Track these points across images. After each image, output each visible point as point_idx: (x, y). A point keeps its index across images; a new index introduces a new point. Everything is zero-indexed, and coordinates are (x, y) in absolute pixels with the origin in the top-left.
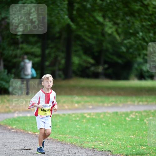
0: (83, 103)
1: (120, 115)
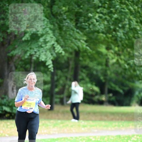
0: (88, 127)
1: (122, 139)
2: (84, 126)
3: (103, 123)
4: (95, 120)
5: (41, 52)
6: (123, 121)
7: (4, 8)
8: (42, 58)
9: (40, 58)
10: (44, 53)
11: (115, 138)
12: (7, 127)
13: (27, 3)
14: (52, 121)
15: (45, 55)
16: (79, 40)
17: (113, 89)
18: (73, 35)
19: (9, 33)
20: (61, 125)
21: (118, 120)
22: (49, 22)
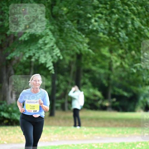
0: (91, 134)
1: (126, 146)
2: (86, 133)
3: (106, 130)
4: (98, 126)
5: (40, 53)
6: (127, 128)
7: (3, 9)
8: (42, 60)
9: (40, 60)
10: (44, 55)
11: (119, 145)
12: (6, 134)
13: (27, 3)
14: (53, 128)
15: (45, 57)
16: (81, 43)
17: (116, 93)
18: (75, 38)
19: (8, 35)
20: (63, 132)
21: (122, 126)
22: (49, 23)
